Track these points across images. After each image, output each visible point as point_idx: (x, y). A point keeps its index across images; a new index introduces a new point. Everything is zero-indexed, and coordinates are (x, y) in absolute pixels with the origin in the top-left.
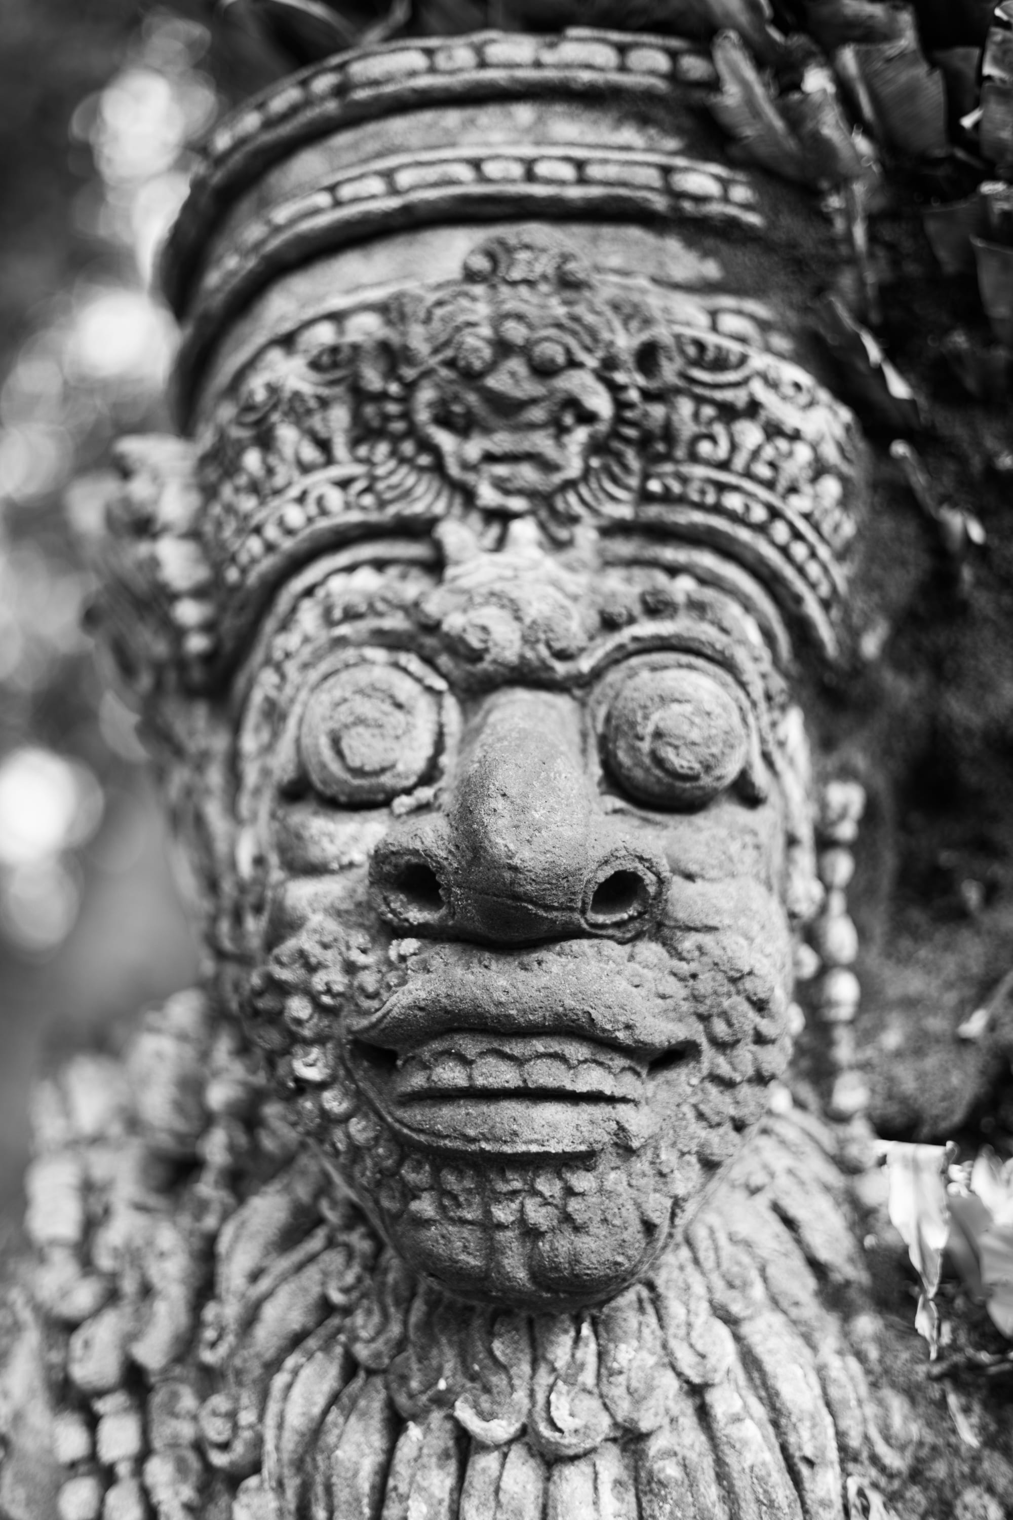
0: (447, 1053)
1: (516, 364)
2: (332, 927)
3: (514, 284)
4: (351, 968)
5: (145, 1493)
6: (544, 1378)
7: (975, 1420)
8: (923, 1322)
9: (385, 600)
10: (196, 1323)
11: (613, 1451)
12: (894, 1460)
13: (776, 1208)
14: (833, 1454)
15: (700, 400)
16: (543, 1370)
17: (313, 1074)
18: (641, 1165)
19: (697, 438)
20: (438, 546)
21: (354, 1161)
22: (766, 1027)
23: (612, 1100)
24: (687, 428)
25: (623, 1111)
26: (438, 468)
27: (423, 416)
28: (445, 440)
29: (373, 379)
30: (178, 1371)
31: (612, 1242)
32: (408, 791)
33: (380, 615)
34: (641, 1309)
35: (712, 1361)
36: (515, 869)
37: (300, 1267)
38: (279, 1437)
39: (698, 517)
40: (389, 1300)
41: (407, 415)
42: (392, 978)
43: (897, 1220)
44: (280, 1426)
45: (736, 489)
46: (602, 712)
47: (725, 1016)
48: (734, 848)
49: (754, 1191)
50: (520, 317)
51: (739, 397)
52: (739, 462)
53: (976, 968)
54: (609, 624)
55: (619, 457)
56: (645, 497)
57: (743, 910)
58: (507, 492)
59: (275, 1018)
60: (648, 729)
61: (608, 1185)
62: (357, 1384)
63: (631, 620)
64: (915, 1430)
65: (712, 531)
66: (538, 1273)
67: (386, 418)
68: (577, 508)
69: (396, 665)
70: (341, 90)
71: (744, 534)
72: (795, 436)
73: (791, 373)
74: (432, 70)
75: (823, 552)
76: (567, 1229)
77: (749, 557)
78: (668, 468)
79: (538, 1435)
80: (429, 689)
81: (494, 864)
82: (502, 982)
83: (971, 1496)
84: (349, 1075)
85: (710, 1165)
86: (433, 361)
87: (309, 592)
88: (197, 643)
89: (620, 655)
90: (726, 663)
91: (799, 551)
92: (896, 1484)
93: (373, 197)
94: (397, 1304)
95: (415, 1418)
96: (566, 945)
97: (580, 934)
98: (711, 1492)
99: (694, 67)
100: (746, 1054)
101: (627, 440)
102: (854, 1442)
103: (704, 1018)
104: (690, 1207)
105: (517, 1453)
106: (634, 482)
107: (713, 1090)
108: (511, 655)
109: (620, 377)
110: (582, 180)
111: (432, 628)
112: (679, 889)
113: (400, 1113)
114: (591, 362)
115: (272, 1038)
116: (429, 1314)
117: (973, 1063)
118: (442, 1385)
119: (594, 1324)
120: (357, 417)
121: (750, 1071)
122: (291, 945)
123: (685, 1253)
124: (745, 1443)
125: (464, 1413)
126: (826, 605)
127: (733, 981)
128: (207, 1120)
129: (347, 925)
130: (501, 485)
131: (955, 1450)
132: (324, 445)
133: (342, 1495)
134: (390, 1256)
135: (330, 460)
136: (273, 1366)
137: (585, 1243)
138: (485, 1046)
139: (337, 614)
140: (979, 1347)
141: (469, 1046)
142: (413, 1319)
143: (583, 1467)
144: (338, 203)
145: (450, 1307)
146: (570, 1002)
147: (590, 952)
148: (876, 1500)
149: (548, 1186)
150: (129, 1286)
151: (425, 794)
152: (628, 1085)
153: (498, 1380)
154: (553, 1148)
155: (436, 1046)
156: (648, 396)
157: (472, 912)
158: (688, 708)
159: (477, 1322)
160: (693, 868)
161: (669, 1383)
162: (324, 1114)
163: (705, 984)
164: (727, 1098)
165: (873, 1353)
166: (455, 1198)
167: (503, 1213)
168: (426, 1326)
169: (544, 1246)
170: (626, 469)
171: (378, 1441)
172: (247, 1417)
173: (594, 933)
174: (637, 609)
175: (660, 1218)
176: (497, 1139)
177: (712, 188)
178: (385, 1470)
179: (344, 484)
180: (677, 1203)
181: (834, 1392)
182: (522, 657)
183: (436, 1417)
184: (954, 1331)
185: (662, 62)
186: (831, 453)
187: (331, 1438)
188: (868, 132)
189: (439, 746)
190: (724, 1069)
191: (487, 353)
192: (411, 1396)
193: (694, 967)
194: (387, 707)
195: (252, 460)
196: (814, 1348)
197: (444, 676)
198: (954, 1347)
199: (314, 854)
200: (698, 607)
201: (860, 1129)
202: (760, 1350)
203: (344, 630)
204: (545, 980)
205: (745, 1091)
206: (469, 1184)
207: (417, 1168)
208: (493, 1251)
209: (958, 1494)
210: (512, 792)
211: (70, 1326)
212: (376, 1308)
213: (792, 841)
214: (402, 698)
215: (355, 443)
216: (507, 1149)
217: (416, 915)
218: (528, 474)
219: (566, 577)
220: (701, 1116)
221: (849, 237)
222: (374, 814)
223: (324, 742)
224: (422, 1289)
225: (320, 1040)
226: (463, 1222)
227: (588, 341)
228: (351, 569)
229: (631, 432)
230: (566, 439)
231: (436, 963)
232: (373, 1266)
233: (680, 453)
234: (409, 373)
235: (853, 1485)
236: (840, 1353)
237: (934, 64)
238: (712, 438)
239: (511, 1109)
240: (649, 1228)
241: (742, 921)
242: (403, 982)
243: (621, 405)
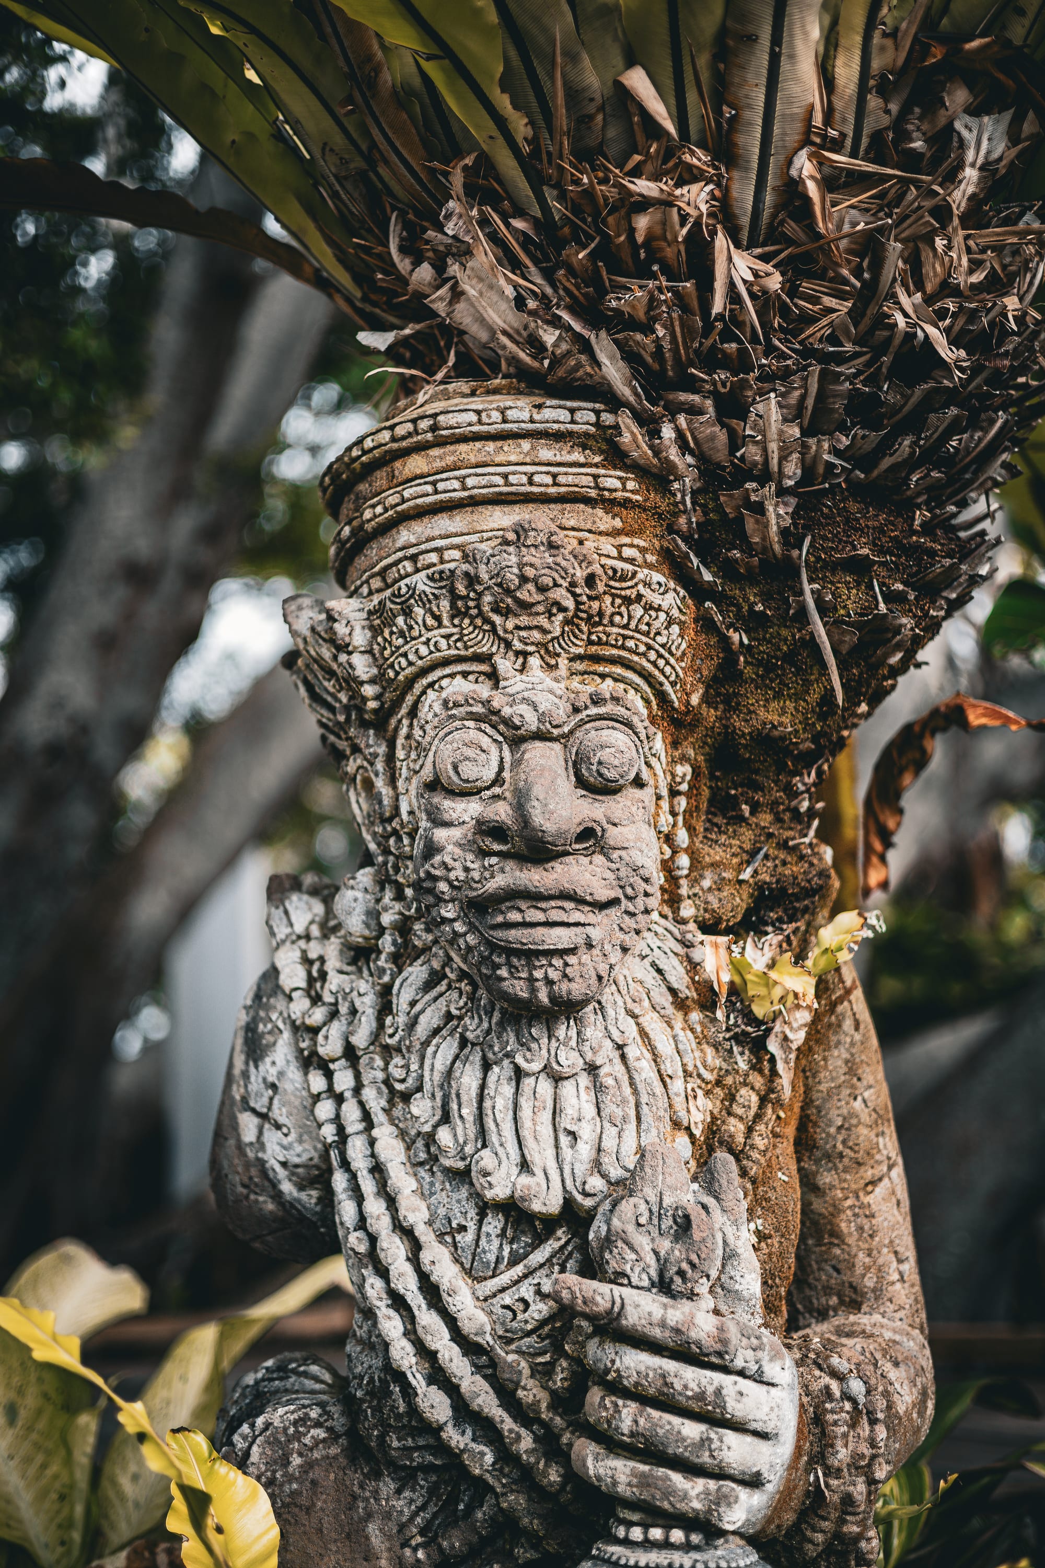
0: (513, 907)
1: (530, 586)
2: (457, 851)
3: (528, 546)
4: (467, 870)
5: (361, 1104)
6: (554, 1044)
7: (746, 1058)
8: (720, 1014)
9: (473, 698)
10: (381, 1025)
11: (585, 1074)
12: (708, 1076)
13: (653, 964)
14: (681, 1074)
15: (614, 596)
16: (553, 1040)
17: (450, 915)
18: (596, 952)
19: (613, 614)
20: (494, 667)
21: (468, 953)
22: (649, 889)
23: (584, 925)
24: (609, 610)
25: (589, 930)
26: (494, 630)
27: (486, 608)
28: (497, 619)
29: (461, 589)
30: (372, 1048)
31: (585, 985)
32: (488, 788)
33: (471, 705)
34: (596, 1013)
35: (627, 1034)
36: (543, 831)
37: (436, 999)
38: (432, 1075)
39: (615, 652)
40: (482, 1013)
41: (478, 607)
42: (487, 875)
43: (708, 970)
44: (432, 1070)
45: (632, 638)
46: (574, 750)
47: (631, 885)
48: (634, 809)
49: (643, 958)
50: (532, 565)
51: (632, 593)
52: (633, 625)
53: (747, 846)
54: (576, 710)
55: (578, 626)
56: (590, 643)
57: (639, 839)
58: (526, 644)
59: (431, 891)
60: (595, 760)
61: (583, 961)
62: (466, 1051)
63: (586, 708)
64: (718, 1062)
65: (620, 657)
66: (552, 998)
67: (468, 608)
68: (559, 650)
69: (480, 730)
70: (434, 428)
71: (636, 658)
72: (659, 609)
73: (657, 577)
74: (480, 422)
75: (672, 661)
76: (566, 980)
77: (638, 667)
78: (601, 628)
79: (552, 1068)
80: (495, 741)
81: (534, 829)
82: (537, 877)
83: (743, 1091)
84: (466, 915)
85: (625, 950)
86: (491, 582)
87: (431, 685)
88: (372, 705)
89: (582, 723)
90: (629, 725)
91: (661, 663)
92: (709, 1086)
93: (455, 490)
94: (486, 1014)
95: (496, 1063)
96: (563, 859)
97: (568, 854)
98: (627, 1091)
99: (608, 419)
100: (640, 902)
101: (582, 619)
102: (690, 1068)
103: (622, 887)
104: (617, 968)
105: (543, 1076)
106: (585, 637)
107: (626, 917)
108: (534, 728)
109: (578, 591)
110: (555, 484)
111: (497, 713)
112: (612, 831)
113: (491, 933)
114: (565, 584)
115: (431, 900)
116: (502, 1018)
117: (746, 892)
118: (509, 1048)
119: (575, 1020)
120: (453, 605)
121: (643, 909)
122: (437, 859)
123: (614, 987)
124: (642, 1069)
125: (519, 1060)
126: (673, 684)
127: (634, 870)
128: (382, 930)
129: (464, 850)
130: (522, 640)
131: (737, 1072)
132: (438, 618)
133: (464, 1098)
134: (482, 992)
135: (440, 625)
136: (426, 1044)
137: (573, 986)
138: (530, 904)
139: (451, 705)
140: (747, 1025)
141: (523, 905)
142: (494, 1020)
143: (572, 1081)
144: (436, 492)
145: (512, 1014)
146: (566, 885)
147: (574, 862)
148: (700, 1093)
149: (557, 962)
150: (344, 1009)
151: (497, 790)
152: (591, 918)
153: (534, 1046)
154: (560, 947)
155: (508, 904)
156: (590, 598)
157: (523, 847)
158: (613, 750)
159: (524, 1021)
160: (617, 821)
161: (608, 1044)
162: (454, 932)
163: (622, 874)
164: (633, 920)
165: (699, 1029)
166: (517, 968)
167: (538, 974)
168: (501, 1024)
169: (556, 988)
170: (581, 631)
171: (479, 1074)
172: (414, 1067)
173: (575, 853)
174: (589, 702)
175: (604, 974)
176: (535, 944)
177: (618, 484)
178: (483, 1087)
179: (447, 637)
180: (611, 967)
181: (680, 1046)
182: (538, 728)
183: (506, 1062)
184: (735, 1018)
185: (592, 418)
186: (675, 613)
187: (457, 1074)
188: (692, 453)
189: (501, 769)
190: (631, 908)
191: (517, 582)
192: (494, 1054)
193: (618, 865)
194: (478, 752)
195: (400, 620)
196: (672, 1028)
197: (501, 734)
198: (736, 1025)
199: (446, 817)
200: (616, 700)
201: (692, 926)
202: (647, 1029)
203: (454, 712)
204: (555, 876)
205: (640, 917)
206: (523, 962)
207: (499, 956)
208: (533, 991)
209: (737, 1091)
210: (541, 798)
211: (314, 1031)
212: (476, 1016)
213: (659, 797)
214: (485, 748)
215: (452, 617)
216: (540, 948)
217: (496, 847)
218: (536, 635)
219: (555, 685)
220: (621, 929)
221: (683, 502)
222: (472, 798)
223: (450, 767)
224: (498, 1007)
225: (453, 900)
226: (520, 978)
227: (563, 574)
228: (452, 676)
229: (584, 615)
230: (553, 618)
231: (507, 869)
232: (472, 997)
233: (605, 622)
234: (479, 588)
235: (689, 1086)
236: (683, 1029)
237: (723, 425)
238: (620, 614)
239: (541, 931)
240: (600, 978)
241: (639, 844)
242: (493, 877)
243: (578, 603)
